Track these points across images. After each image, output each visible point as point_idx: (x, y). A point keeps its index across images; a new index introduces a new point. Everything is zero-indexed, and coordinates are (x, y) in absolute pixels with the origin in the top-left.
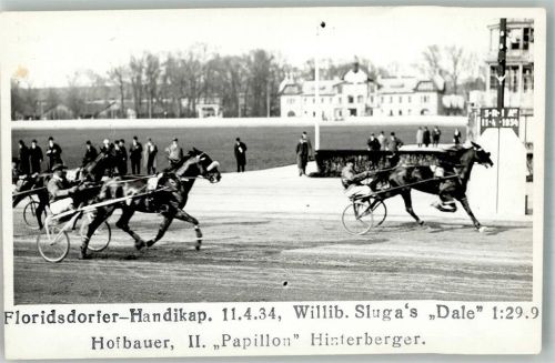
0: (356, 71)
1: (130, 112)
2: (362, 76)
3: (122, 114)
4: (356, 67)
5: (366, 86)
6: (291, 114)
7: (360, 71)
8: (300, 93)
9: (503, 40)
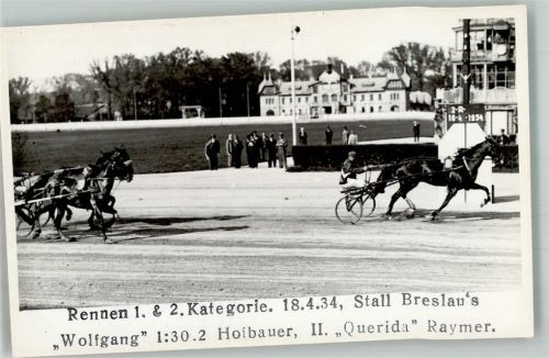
0: (330, 72)
1: (117, 114)
2: (335, 76)
3: (109, 117)
4: (330, 68)
5: (339, 85)
6: (271, 113)
7: (334, 72)
8: (278, 93)
9: (467, 41)
